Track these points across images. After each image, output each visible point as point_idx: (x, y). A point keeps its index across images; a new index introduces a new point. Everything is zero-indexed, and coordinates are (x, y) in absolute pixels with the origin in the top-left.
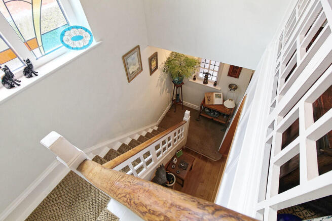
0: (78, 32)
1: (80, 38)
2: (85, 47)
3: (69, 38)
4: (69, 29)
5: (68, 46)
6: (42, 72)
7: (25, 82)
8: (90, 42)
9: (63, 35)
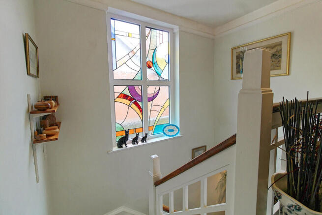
0: (172, 128)
1: (172, 131)
2: (173, 136)
3: (167, 130)
4: (169, 125)
5: (165, 133)
6: (149, 141)
7: (140, 143)
8: (177, 134)
9: (165, 127)
